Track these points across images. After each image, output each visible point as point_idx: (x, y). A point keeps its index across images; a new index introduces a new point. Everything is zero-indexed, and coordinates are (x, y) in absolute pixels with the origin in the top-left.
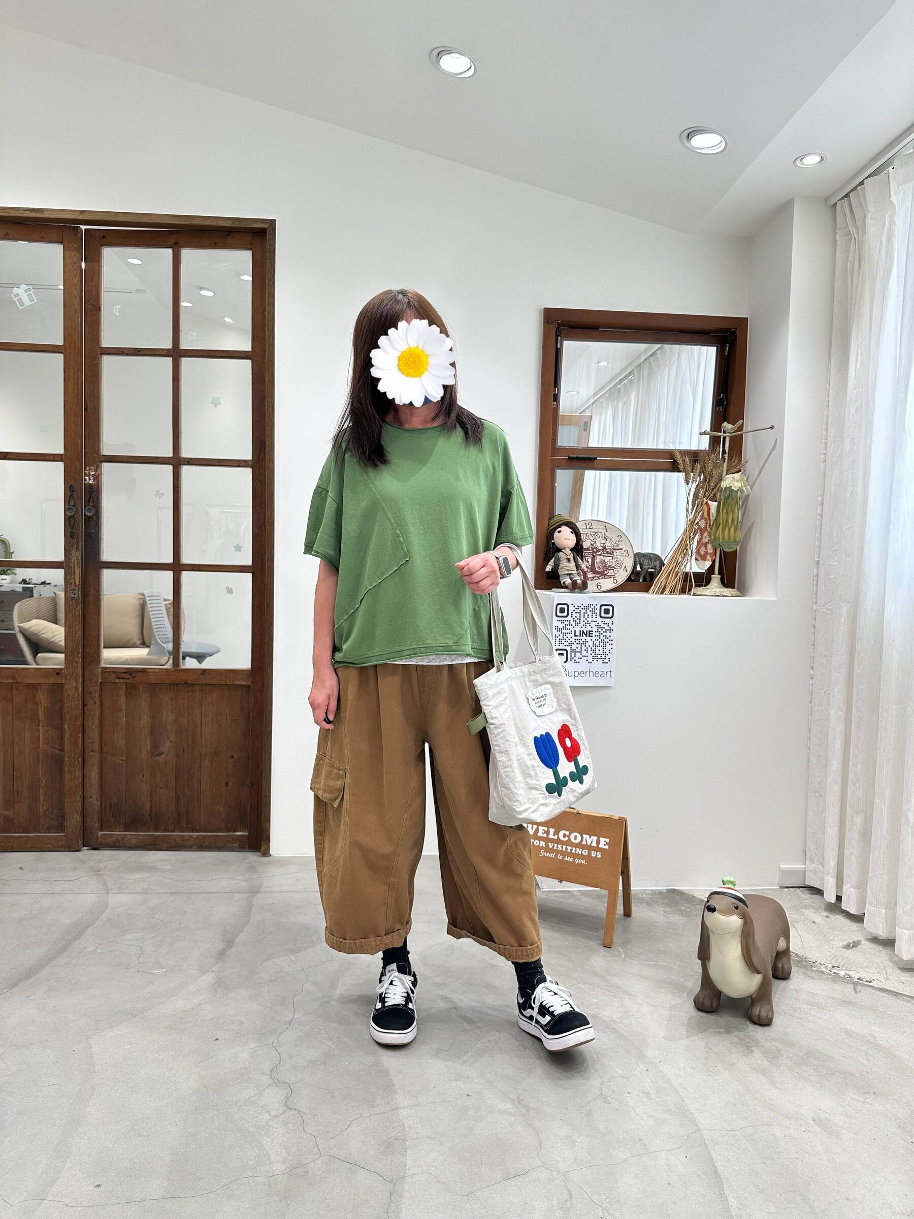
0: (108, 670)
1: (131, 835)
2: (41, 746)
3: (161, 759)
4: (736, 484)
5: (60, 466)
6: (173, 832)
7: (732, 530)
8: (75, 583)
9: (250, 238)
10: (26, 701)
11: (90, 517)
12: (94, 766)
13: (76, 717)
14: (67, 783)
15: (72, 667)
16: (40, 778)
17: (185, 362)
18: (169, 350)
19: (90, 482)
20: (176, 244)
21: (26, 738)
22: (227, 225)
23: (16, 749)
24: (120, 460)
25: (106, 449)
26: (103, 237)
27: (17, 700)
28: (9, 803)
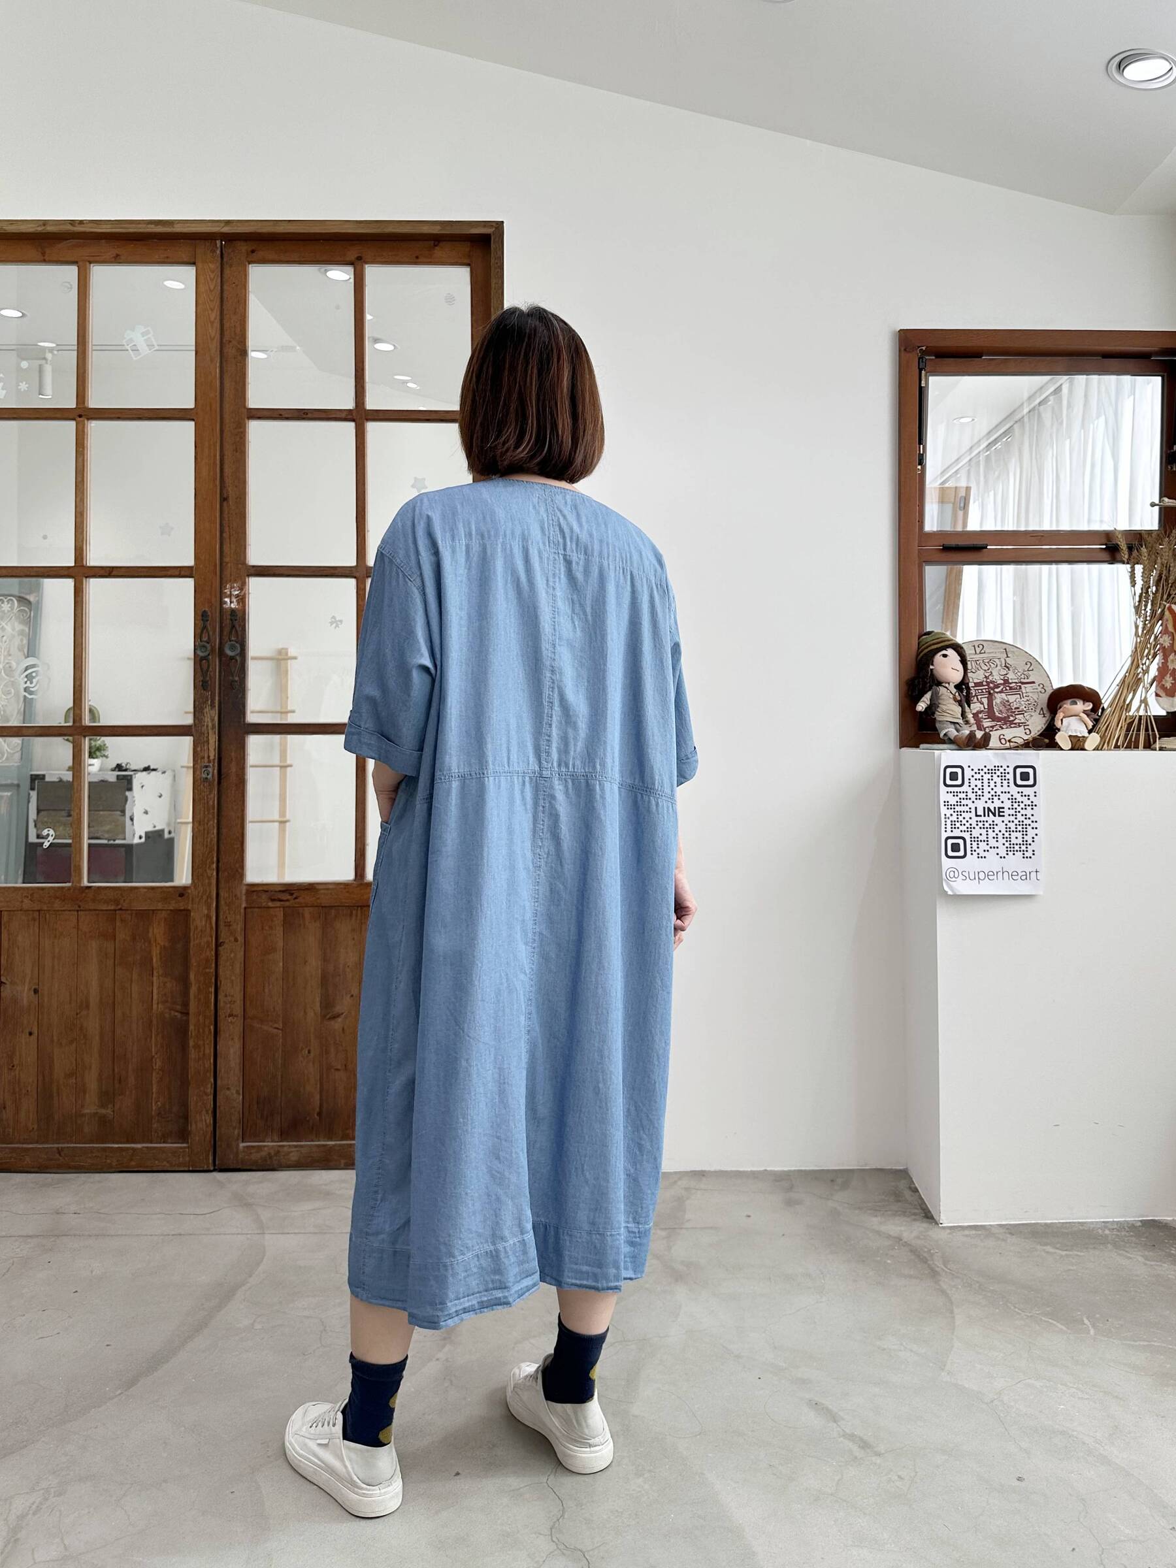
0: (255, 889)
1: (289, 1145)
2: (155, 1007)
3: (337, 1025)
5: (189, 583)
8: (209, 757)
9: (467, 249)
10: (134, 939)
11: (232, 658)
12: (232, 1039)
13: (207, 960)
14: (192, 1064)
15: (202, 885)
16: (153, 1057)
17: (372, 427)
18: (350, 410)
19: (233, 606)
20: (359, 258)
21: (133, 995)
22: (433, 228)
23: (119, 1013)
24: (277, 572)
25: (255, 557)
26: (253, 251)
27: (123, 934)
28: (106, 1097)
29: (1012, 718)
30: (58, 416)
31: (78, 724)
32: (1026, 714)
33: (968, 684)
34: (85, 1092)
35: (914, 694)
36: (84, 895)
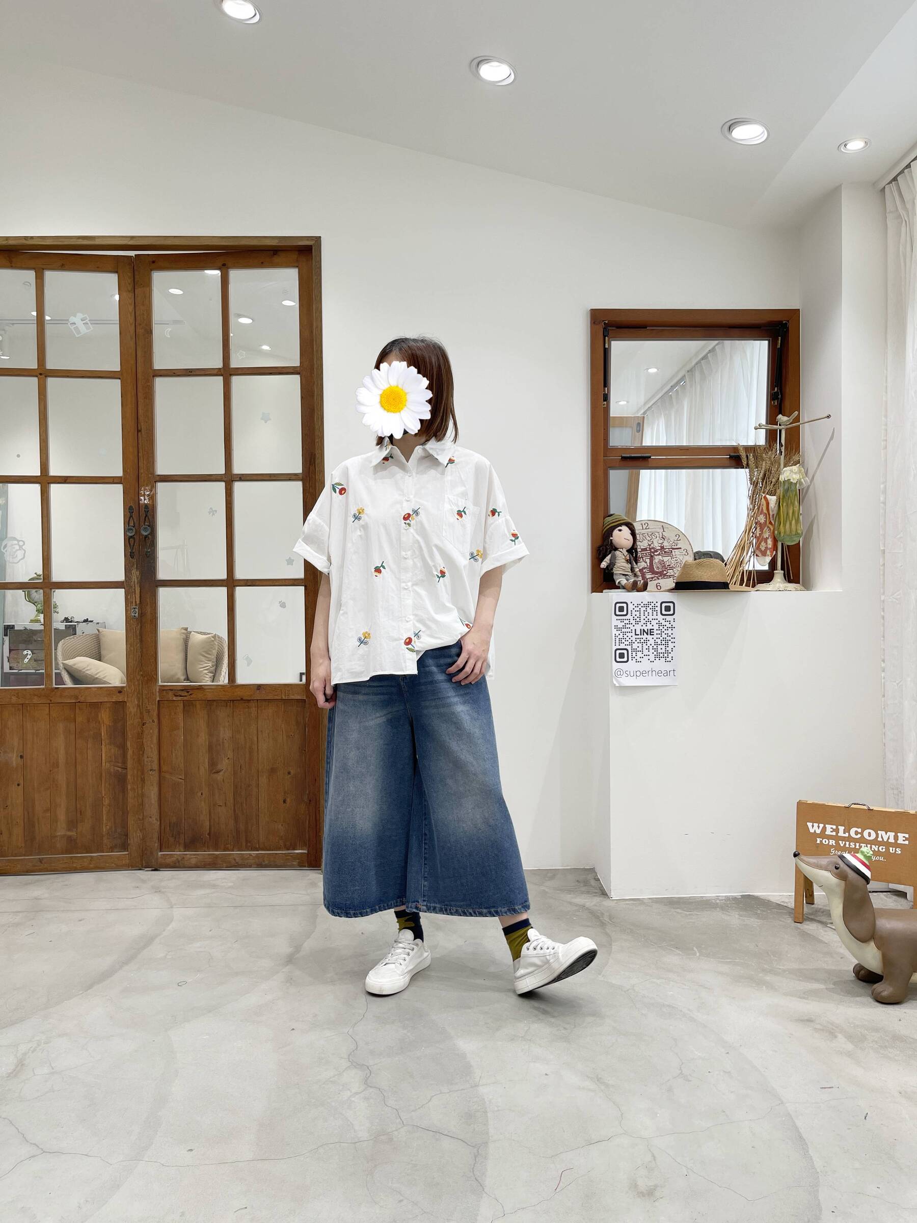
0: (165, 688)
1: (190, 854)
2: (104, 764)
3: (219, 777)
4: (794, 476)
5: (119, 488)
6: (234, 851)
7: (793, 522)
8: (136, 602)
9: (296, 256)
10: (89, 721)
11: (146, 537)
12: (152, 785)
13: (137, 734)
14: (130, 800)
15: (134, 685)
16: (103, 797)
17: (236, 380)
18: (220, 369)
19: (146, 502)
20: (224, 265)
21: (89, 758)
22: (274, 244)
23: (79, 769)
24: (174, 479)
25: (161, 469)
26: (153, 262)
27: (79, 719)
28: (72, 824)
29: (665, 572)
30: (25, 374)
31: (46, 581)
32: (674, 569)
33: (636, 548)
34: (57, 822)
35: (600, 557)
36: (54, 693)
